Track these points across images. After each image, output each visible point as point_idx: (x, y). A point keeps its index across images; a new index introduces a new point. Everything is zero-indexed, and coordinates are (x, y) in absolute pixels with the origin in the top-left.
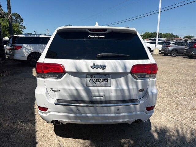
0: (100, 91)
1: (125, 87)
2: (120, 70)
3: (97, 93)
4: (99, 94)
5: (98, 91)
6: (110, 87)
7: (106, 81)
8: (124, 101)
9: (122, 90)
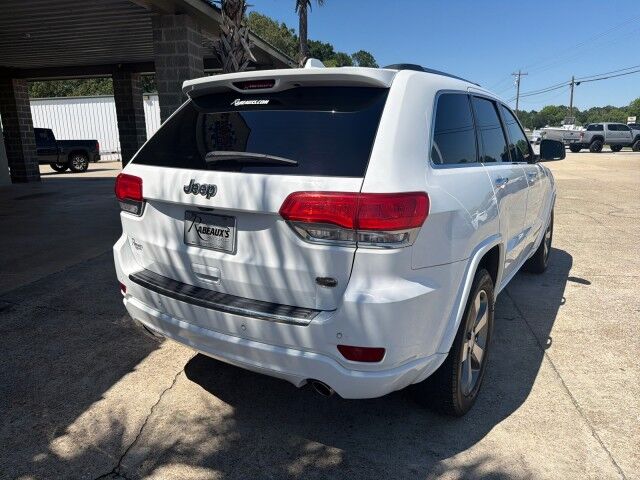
0: (209, 263)
1: (272, 262)
2: (250, 206)
3: (203, 267)
4: (207, 271)
5: (204, 261)
6: (234, 253)
7: (224, 234)
8: (273, 308)
9: (264, 271)
